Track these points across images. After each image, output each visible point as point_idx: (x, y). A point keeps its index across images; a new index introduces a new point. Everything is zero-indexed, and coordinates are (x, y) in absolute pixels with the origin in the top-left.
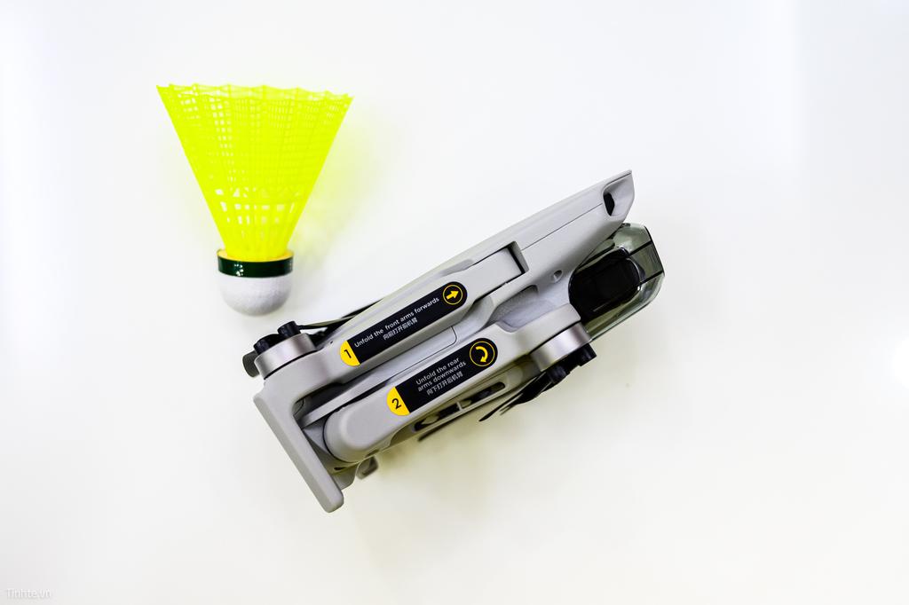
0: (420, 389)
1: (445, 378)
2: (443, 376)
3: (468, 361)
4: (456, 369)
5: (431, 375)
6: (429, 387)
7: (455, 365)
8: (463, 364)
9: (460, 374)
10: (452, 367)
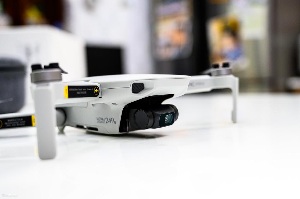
0: (24, 122)
1: (14, 121)
2: (15, 123)
3: (3, 124)
4: (9, 123)
5: (19, 125)
6: (21, 121)
7: (9, 124)
8: (6, 123)
9: (8, 121)
10: (10, 124)
